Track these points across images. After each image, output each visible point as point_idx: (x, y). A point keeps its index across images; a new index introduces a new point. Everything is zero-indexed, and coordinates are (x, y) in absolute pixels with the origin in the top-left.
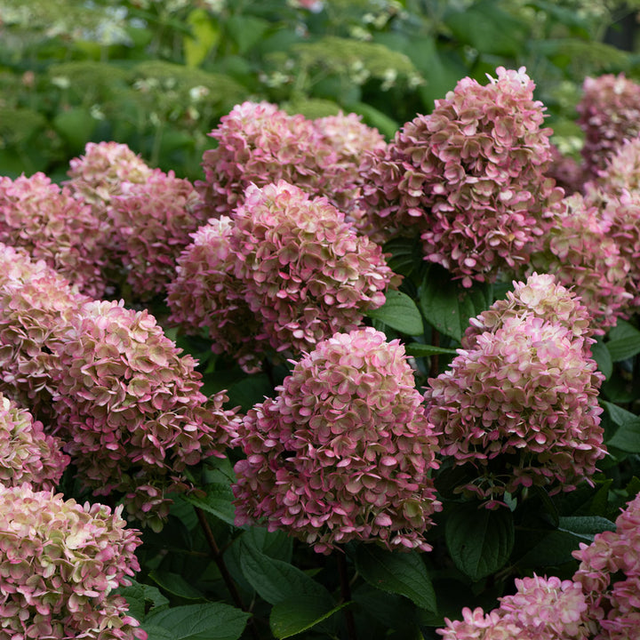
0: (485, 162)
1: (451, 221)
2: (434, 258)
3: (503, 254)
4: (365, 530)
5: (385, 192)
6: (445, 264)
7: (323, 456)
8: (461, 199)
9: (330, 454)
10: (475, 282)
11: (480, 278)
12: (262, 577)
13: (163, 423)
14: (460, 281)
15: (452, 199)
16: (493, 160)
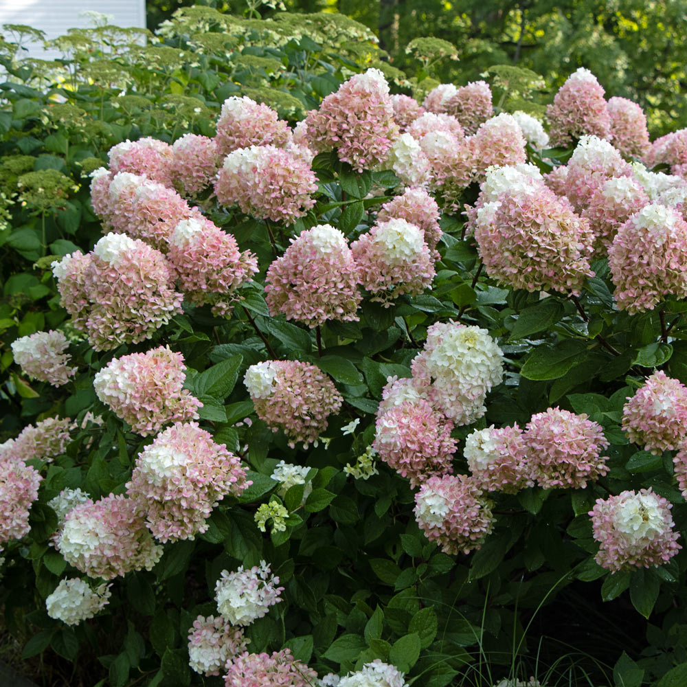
0: (366, 112)
1: (352, 141)
2: (345, 160)
3: (377, 157)
4: (331, 316)
5: (320, 129)
6: (350, 162)
7: (311, 287)
8: (355, 130)
9: (314, 286)
10: (364, 170)
11: (367, 168)
12: (276, 330)
13: (225, 274)
14: (357, 170)
15: (352, 131)
16: (369, 112)
